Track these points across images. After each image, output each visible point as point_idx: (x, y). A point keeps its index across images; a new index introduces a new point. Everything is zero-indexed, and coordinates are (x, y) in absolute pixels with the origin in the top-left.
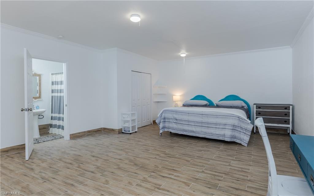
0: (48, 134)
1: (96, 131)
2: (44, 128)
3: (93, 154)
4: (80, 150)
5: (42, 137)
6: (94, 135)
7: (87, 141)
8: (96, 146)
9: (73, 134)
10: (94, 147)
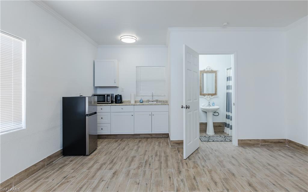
0: (223, 133)
1: (274, 143)
2: (220, 126)
3: (253, 181)
4: (240, 165)
5: (216, 135)
6: (272, 147)
7: (257, 153)
8: (264, 166)
9: (242, 140)
10: (261, 168)
